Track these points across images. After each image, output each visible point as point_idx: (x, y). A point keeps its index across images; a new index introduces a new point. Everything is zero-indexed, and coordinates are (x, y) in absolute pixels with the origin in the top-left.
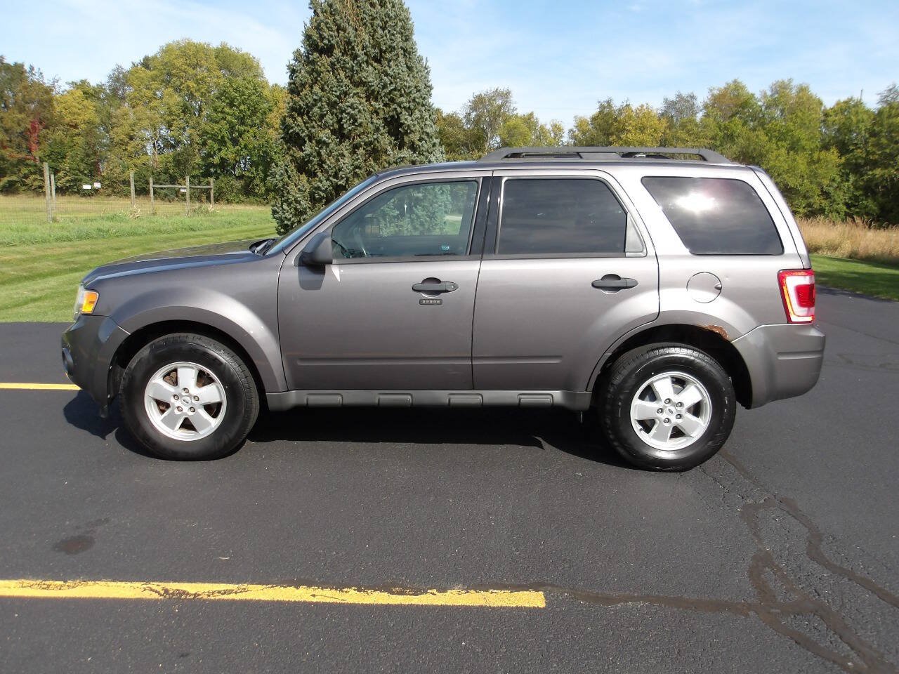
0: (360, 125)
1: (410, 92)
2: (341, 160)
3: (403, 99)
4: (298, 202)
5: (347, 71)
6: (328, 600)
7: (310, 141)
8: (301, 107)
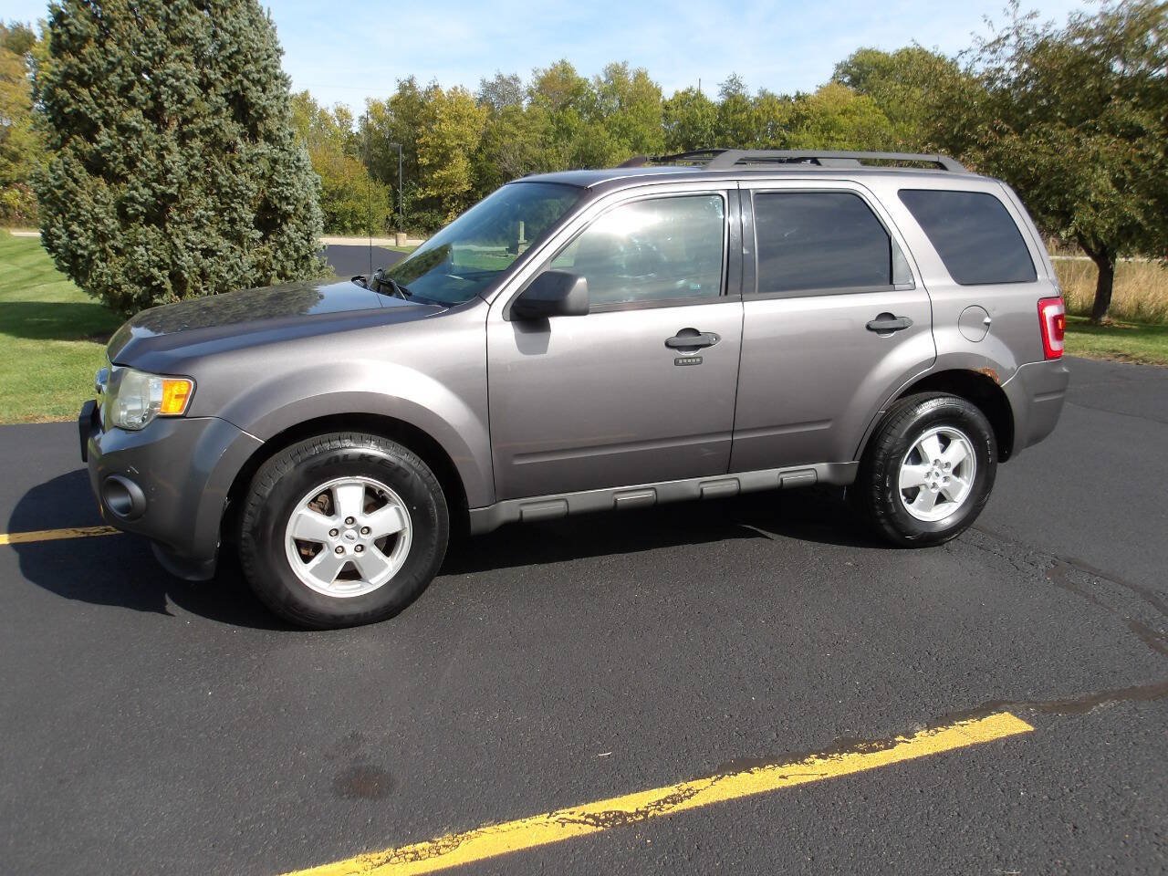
0: (190, 103)
1: (259, 58)
2: (166, 156)
3: (250, 67)
4: (97, 220)
6: (808, 779)
7: (107, 125)
8: (83, 73)
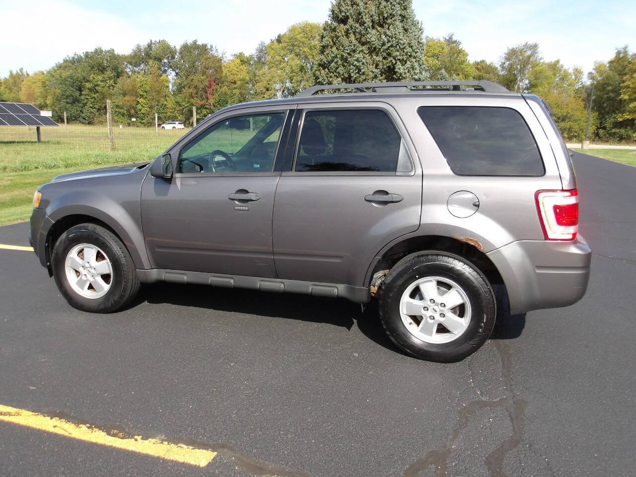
0: (363, 74)
1: (404, 48)
3: (398, 53)
5: (357, 34)
6: (61, 432)
8: (325, 63)
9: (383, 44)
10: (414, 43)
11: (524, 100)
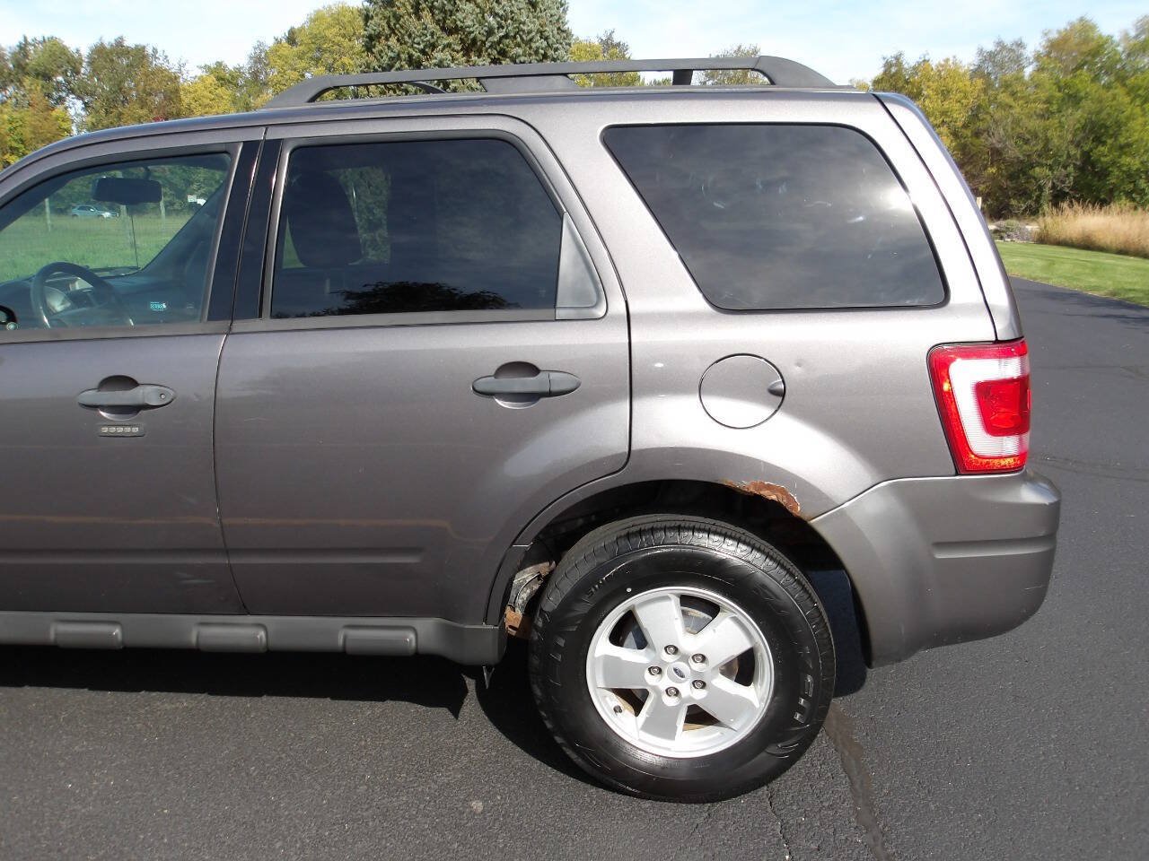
1: (531, 40)
5: (437, 12)
9: (490, 32)
10: (550, 30)
11: (878, 105)
